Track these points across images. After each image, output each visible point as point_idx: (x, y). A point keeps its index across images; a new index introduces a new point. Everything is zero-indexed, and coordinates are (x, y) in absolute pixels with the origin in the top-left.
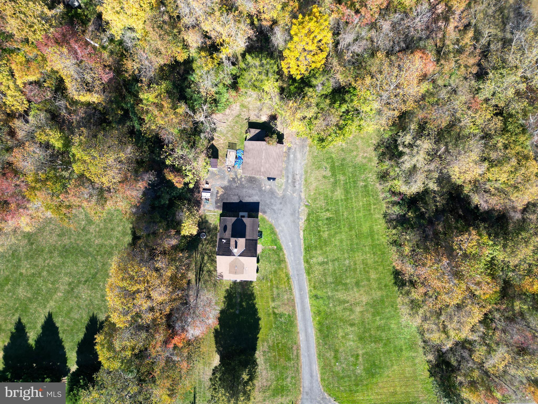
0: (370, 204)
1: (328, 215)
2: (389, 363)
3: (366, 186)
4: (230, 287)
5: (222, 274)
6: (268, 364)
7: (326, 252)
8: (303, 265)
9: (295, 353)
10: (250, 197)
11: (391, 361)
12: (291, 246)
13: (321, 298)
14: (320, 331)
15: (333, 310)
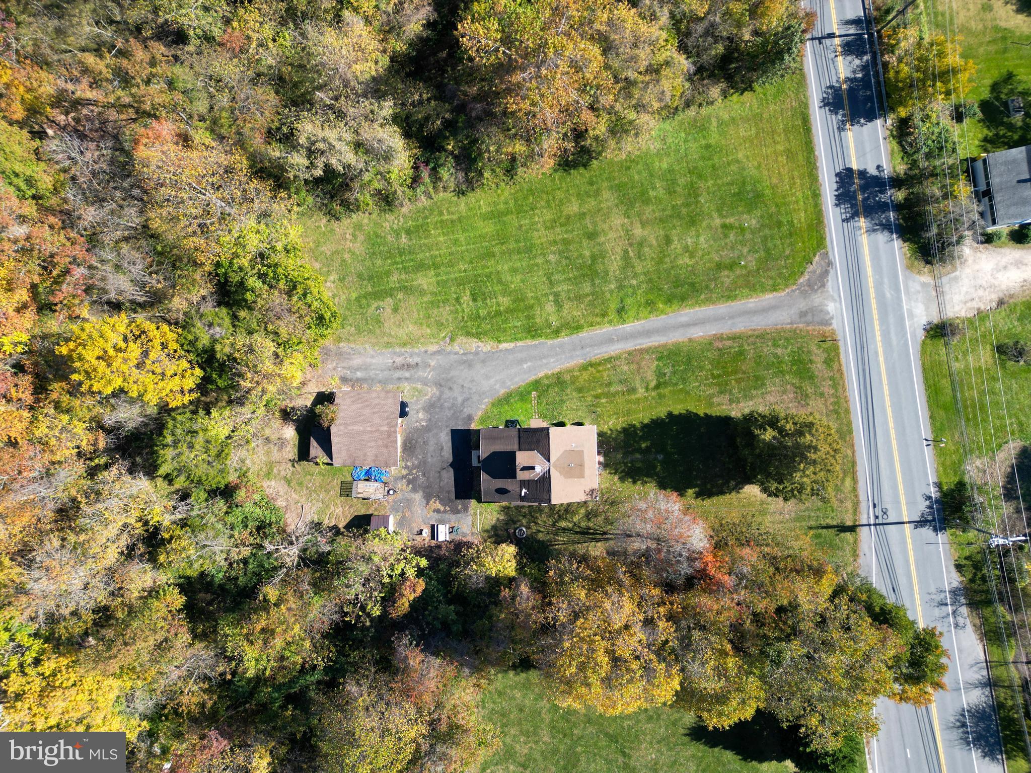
0: (442, 221)
1: (466, 298)
2: (734, 168)
3: (408, 232)
4: (615, 473)
5: (588, 490)
6: (754, 392)
7: (537, 298)
8: (564, 339)
9: (728, 343)
10: (442, 449)
11: (729, 164)
12: (529, 364)
13: (622, 301)
14: (683, 299)
15: (642, 278)
